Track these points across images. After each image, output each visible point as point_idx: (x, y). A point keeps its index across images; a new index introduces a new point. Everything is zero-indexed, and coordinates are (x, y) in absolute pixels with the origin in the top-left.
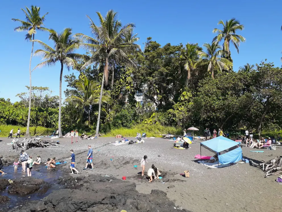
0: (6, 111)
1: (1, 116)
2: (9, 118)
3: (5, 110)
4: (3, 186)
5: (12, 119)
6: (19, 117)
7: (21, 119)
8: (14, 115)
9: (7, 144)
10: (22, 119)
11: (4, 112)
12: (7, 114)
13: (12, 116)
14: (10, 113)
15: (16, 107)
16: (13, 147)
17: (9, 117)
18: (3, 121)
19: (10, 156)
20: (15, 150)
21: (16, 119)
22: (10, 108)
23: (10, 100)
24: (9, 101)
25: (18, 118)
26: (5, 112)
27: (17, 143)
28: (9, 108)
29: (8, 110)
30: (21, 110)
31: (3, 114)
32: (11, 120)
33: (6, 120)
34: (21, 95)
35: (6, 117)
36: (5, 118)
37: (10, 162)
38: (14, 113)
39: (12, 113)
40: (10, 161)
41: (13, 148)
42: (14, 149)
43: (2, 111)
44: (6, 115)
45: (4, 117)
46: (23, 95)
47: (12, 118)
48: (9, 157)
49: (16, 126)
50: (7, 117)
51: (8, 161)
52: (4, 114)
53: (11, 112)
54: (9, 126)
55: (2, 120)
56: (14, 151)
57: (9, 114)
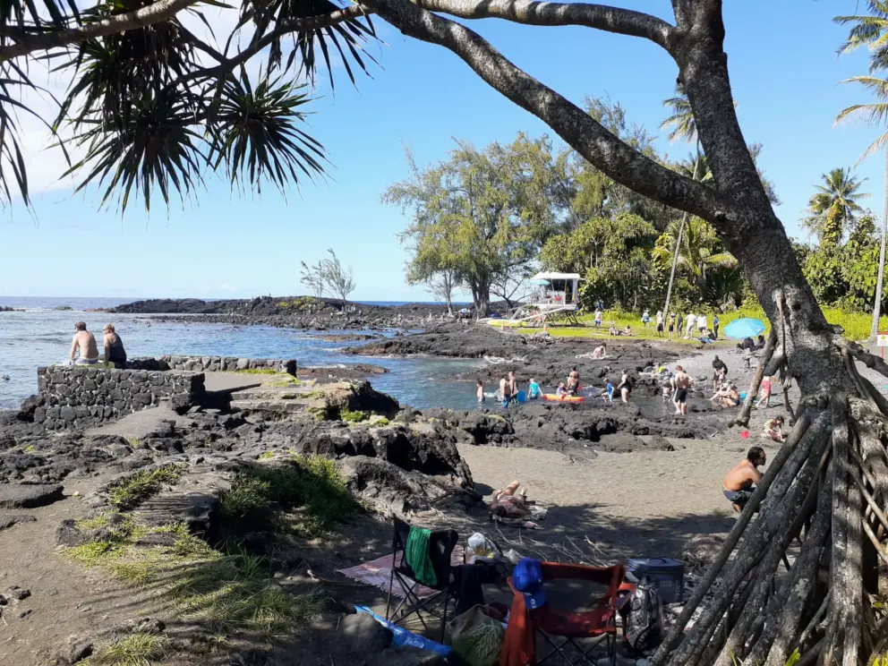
3: (867, 273)
11: (863, 279)
44: (869, 288)
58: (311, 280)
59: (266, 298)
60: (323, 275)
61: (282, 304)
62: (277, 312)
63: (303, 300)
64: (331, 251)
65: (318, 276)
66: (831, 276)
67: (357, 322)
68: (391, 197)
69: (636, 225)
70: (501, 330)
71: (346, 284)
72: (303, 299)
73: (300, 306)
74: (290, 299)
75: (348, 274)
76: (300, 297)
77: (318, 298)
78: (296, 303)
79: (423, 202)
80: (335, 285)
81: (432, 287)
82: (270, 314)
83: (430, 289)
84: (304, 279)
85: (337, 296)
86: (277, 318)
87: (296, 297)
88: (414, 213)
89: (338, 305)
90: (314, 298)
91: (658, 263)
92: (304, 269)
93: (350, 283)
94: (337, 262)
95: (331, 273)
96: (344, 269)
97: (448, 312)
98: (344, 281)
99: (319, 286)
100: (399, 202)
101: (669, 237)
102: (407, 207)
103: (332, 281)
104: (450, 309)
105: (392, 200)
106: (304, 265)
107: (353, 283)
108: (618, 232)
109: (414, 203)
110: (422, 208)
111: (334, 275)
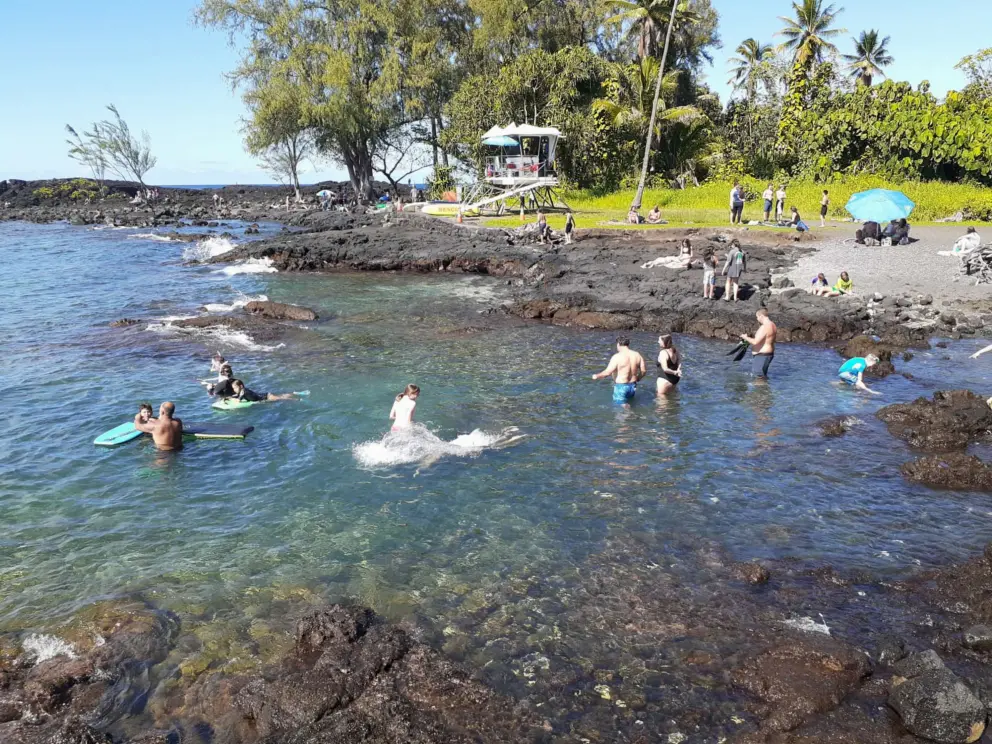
0: (922, 130)
1: (905, 147)
2: (931, 154)
3: (918, 125)
4: (974, 421)
5: (944, 160)
6: (969, 149)
7: (976, 158)
8: (951, 141)
9: (940, 253)
10: (981, 156)
11: (914, 133)
12: (924, 140)
13: (945, 146)
14: (935, 136)
15: (958, 109)
16: (968, 266)
17: (931, 150)
18: (912, 169)
19: (959, 301)
20: (973, 277)
21: (956, 160)
22: (935, 118)
23: (928, 86)
24: (925, 90)
25: (965, 153)
26: (918, 133)
27: (985, 251)
28: (931, 117)
29: (931, 126)
30: (980, 122)
31: (909, 141)
32: (939, 161)
33: (921, 161)
34: (979, 58)
35: (920, 151)
36: (916, 156)
37: (964, 325)
38: (952, 134)
39: (942, 137)
40: (965, 320)
41: (966, 269)
42: (969, 273)
43: (908, 132)
44: (923, 145)
45: (913, 151)
46: (985, 58)
47: (943, 156)
48: (957, 304)
49: (956, 184)
50: (925, 153)
51: (957, 320)
52: (914, 139)
53: (940, 130)
54: (930, 184)
55: (906, 165)
56: (973, 284)
57: (931, 139)
58: (86, 152)
59: (16, 182)
60: (103, 145)
61: (43, 190)
62: (37, 202)
63: (74, 184)
64: (112, 109)
65: (94, 147)
66: (847, 133)
67: (168, 213)
68: (209, 16)
69: (590, 62)
70: (456, 222)
71: (140, 158)
72: (73, 182)
73: (71, 192)
74: (55, 183)
75: (143, 144)
76: (69, 180)
77: (99, 181)
78: (65, 188)
79: (261, 26)
80: (125, 161)
81: (268, 160)
82: (26, 206)
83: (265, 163)
84: (74, 151)
85: (130, 177)
86: (39, 211)
87: (64, 180)
88: (249, 43)
89: (130, 189)
90: (92, 180)
91: (601, 121)
92: (70, 136)
93: (146, 158)
94: (124, 127)
95: (116, 142)
96: (135, 136)
97: (295, 195)
98: (137, 154)
99: (99, 162)
100: (224, 23)
101: (615, 84)
102: (237, 34)
103: (118, 154)
104: (297, 192)
105: (213, 21)
106: (71, 130)
107: (151, 155)
108: (566, 71)
109: (248, 25)
110: (260, 36)
111: (121, 145)
